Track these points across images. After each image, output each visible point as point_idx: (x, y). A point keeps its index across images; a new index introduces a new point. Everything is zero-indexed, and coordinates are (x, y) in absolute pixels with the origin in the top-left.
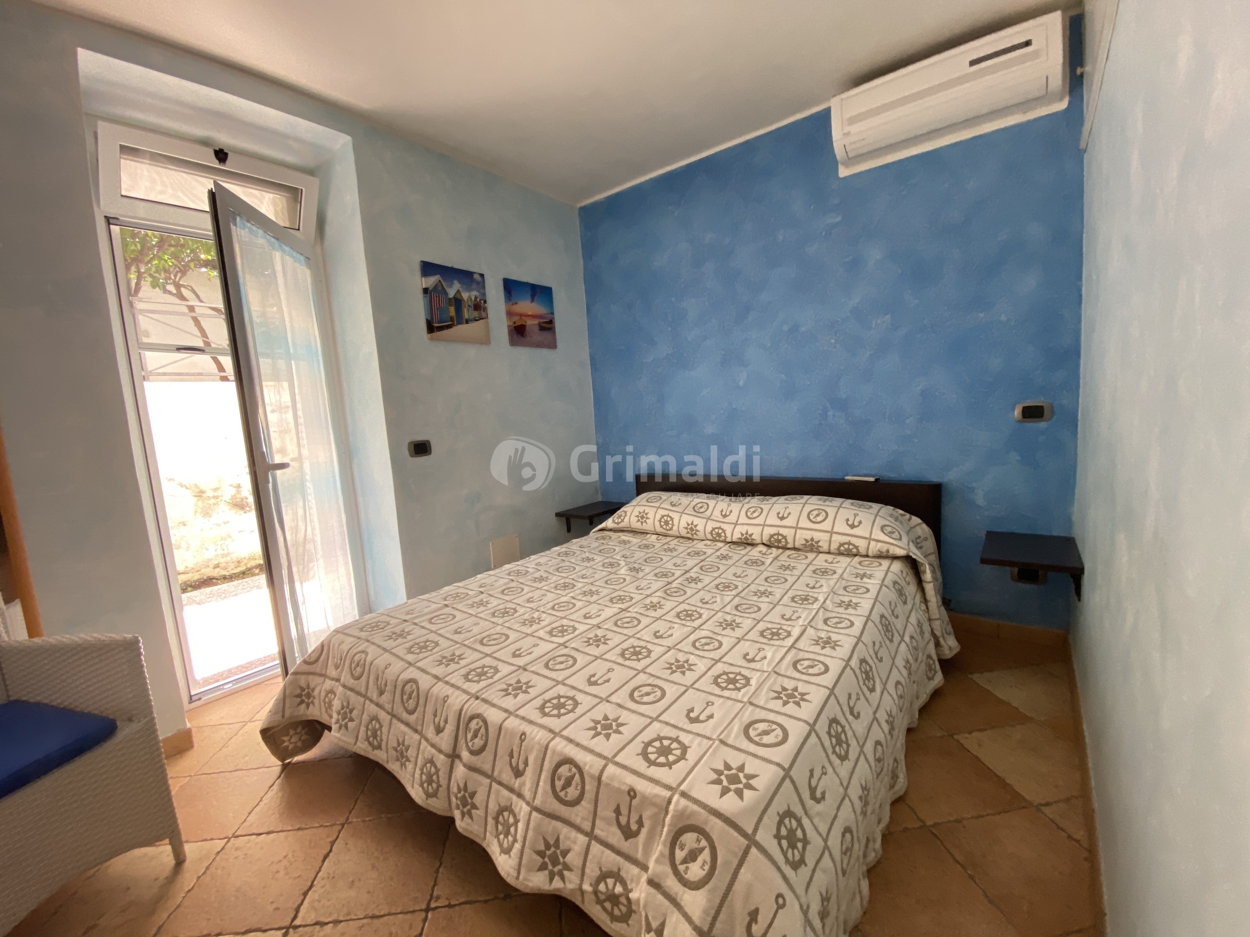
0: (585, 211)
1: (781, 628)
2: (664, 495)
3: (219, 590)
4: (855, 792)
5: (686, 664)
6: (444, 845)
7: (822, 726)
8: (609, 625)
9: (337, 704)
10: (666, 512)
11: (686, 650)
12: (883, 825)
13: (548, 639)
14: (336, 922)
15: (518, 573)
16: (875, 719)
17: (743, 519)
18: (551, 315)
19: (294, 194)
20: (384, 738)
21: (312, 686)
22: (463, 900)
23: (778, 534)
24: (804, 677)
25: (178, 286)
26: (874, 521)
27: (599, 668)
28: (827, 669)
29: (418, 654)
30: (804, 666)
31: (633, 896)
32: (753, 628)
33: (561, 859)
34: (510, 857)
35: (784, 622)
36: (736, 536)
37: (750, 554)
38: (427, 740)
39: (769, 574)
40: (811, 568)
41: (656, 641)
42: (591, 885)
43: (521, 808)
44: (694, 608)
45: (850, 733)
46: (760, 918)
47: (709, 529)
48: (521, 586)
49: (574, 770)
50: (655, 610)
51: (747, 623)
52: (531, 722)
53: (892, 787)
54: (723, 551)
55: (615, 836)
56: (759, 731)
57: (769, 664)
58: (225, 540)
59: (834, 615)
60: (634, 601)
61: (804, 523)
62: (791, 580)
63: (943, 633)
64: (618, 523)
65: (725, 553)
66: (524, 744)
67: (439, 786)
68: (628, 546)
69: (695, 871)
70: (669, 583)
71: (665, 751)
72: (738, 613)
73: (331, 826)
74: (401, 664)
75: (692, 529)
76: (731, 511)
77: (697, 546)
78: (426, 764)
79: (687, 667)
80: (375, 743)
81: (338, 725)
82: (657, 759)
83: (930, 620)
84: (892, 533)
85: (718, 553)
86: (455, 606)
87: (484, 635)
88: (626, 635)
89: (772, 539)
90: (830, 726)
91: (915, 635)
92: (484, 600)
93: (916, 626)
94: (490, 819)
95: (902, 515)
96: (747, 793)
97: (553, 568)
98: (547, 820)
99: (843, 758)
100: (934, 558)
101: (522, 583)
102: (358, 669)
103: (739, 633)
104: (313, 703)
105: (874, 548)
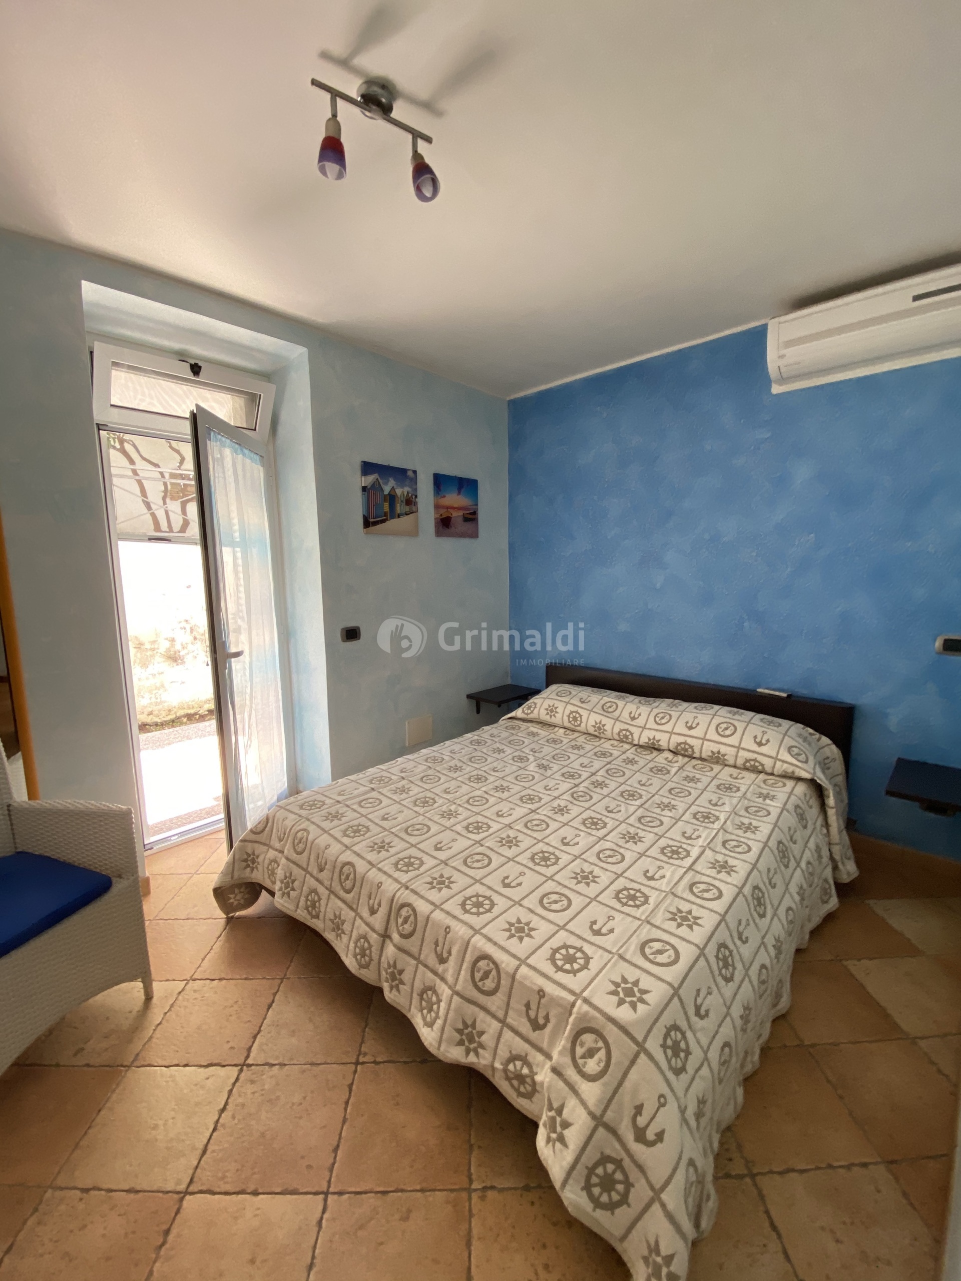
0: (513, 404)
1: (681, 847)
2: (575, 690)
3: (153, 737)
4: (737, 1011)
5: (590, 876)
6: (369, 1008)
7: (711, 951)
8: (519, 826)
9: (280, 873)
10: (575, 709)
11: (591, 861)
12: (761, 1041)
13: (465, 834)
14: (282, 1065)
15: (435, 760)
16: (763, 943)
17: (651, 724)
18: (475, 507)
19: (253, 399)
20: (322, 909)
21: (257, 853)
22: (385, 1059)
23: (685, 743)
24: (699, 901)
25: (122, 442)
26: (782, 741)
27: (512, 870)
28: (720, 895)
29: (353, 837)
30: (699, 890)
31: (538, 1078)
32: (655, 843)
33: (477, 1039)
34: (432, 1030)
35: (684, 840)
36: (644, 740)
37: (656, 760)
38: (361, 918)
39: (673, 785)
40: (715, 782)
41: (563, 848)
42: (502, 1064)
43: (444, 990)
44: (599, 816)
45: (737, 957)
46: (644, 1112)
47: (616, 730)
48: (437, 774)
49: (491, 965)
50: (563, 815)
51: (649, 838)
52: (454, 917)
53: (775, 1005)
54: (629, 755)
55: (525, 1027)
56: (654, 950)
57: (668, 883)
58: (159, 690)
59: (734, 837)
60: (543, 802)
61: (712, 735)
62: (695, 794)
63: (842, 858)
64: (527, 714)
65: (631, 756)
66: (448, 936)
67: (371, 960)
68: (536, 738)
69: (592, 1066)
70: (576, 786)
71: (571, 959)
72: (641, 826)
73: (273, 979)
74: (339, 846)
75: (599, 728)
76: (640, 715)
77: (605, 745)
78: (361, 938)
79: (591, 878)
80: (314, 913)
81: (281, 892)
82: (564, 965)
83: (830, 844)
84: (799, 755)
85: (624, 757)
86: (380, 790)
87: (409, 823)
88: (535, 838)
89: (679, 748)
90: (719, 950)
91: (812, 860)
92: (406, 787)
93: (813, 851)
94: (415, 995)
95: (811, 734)
96: (640, 1006)
97: (467, 757)
98: (467, 1004)
99: (728, 980)
100: (841, 779)
101: (439, 772)
102: (301, 845)
103: (640, 847)
104: (257, 868)
105: (779, 768)
